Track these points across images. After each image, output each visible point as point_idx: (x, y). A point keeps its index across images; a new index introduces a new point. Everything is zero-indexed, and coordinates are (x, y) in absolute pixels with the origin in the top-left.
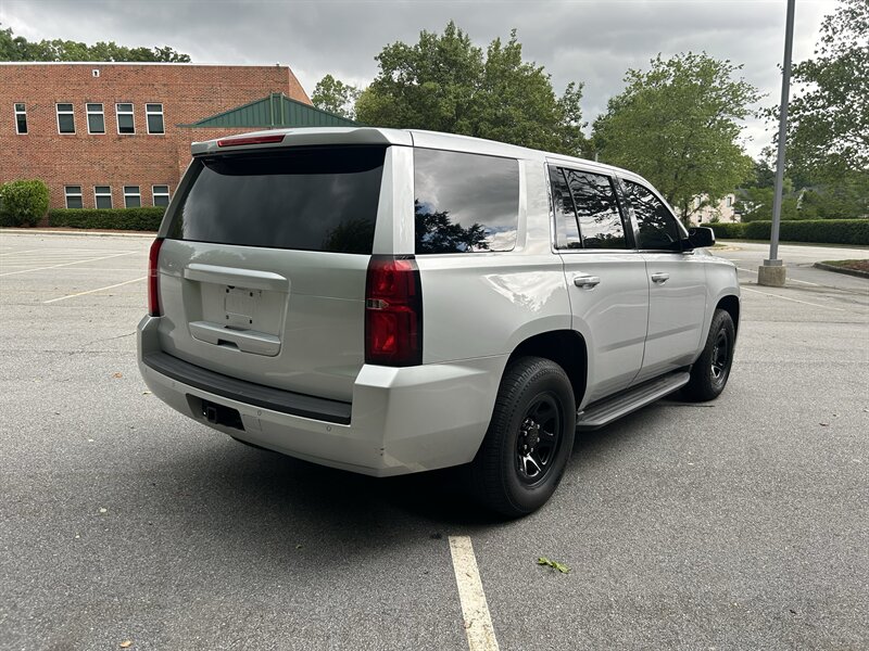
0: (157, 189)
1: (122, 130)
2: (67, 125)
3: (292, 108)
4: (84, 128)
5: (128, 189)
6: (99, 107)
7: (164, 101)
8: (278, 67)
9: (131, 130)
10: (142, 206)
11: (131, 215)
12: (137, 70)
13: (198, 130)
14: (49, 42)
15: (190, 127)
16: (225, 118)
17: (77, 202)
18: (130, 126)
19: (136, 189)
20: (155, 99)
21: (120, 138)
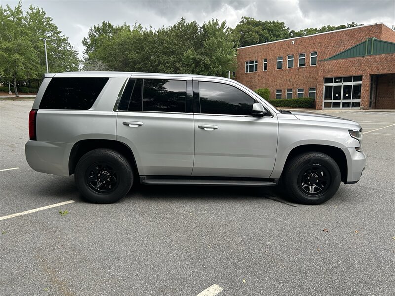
0: (311, 90)
1: (300, 65)
2: (280, 66)
3: (379, 45)
4: (286, 66)
5: (299, 90)
6: (293, 57)
7: (318, 50)
8: (376, 25)
9: (304, 65)
10: (304, 97)
11: (297, 101)
12: (309, 38)
13: (328, 62)
14: (302, 30)
15: (324, 60)
16: (343, 54)
17: (280, 96)
18: (303, 63)
19: (302, 90)
20: (314, 50)
21: (299, 69)
